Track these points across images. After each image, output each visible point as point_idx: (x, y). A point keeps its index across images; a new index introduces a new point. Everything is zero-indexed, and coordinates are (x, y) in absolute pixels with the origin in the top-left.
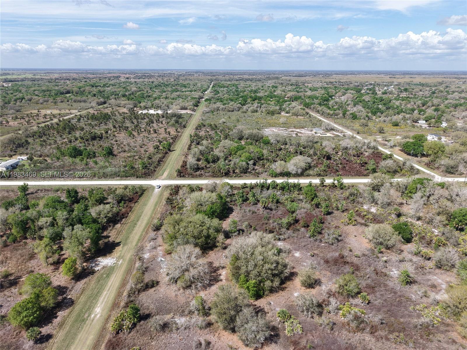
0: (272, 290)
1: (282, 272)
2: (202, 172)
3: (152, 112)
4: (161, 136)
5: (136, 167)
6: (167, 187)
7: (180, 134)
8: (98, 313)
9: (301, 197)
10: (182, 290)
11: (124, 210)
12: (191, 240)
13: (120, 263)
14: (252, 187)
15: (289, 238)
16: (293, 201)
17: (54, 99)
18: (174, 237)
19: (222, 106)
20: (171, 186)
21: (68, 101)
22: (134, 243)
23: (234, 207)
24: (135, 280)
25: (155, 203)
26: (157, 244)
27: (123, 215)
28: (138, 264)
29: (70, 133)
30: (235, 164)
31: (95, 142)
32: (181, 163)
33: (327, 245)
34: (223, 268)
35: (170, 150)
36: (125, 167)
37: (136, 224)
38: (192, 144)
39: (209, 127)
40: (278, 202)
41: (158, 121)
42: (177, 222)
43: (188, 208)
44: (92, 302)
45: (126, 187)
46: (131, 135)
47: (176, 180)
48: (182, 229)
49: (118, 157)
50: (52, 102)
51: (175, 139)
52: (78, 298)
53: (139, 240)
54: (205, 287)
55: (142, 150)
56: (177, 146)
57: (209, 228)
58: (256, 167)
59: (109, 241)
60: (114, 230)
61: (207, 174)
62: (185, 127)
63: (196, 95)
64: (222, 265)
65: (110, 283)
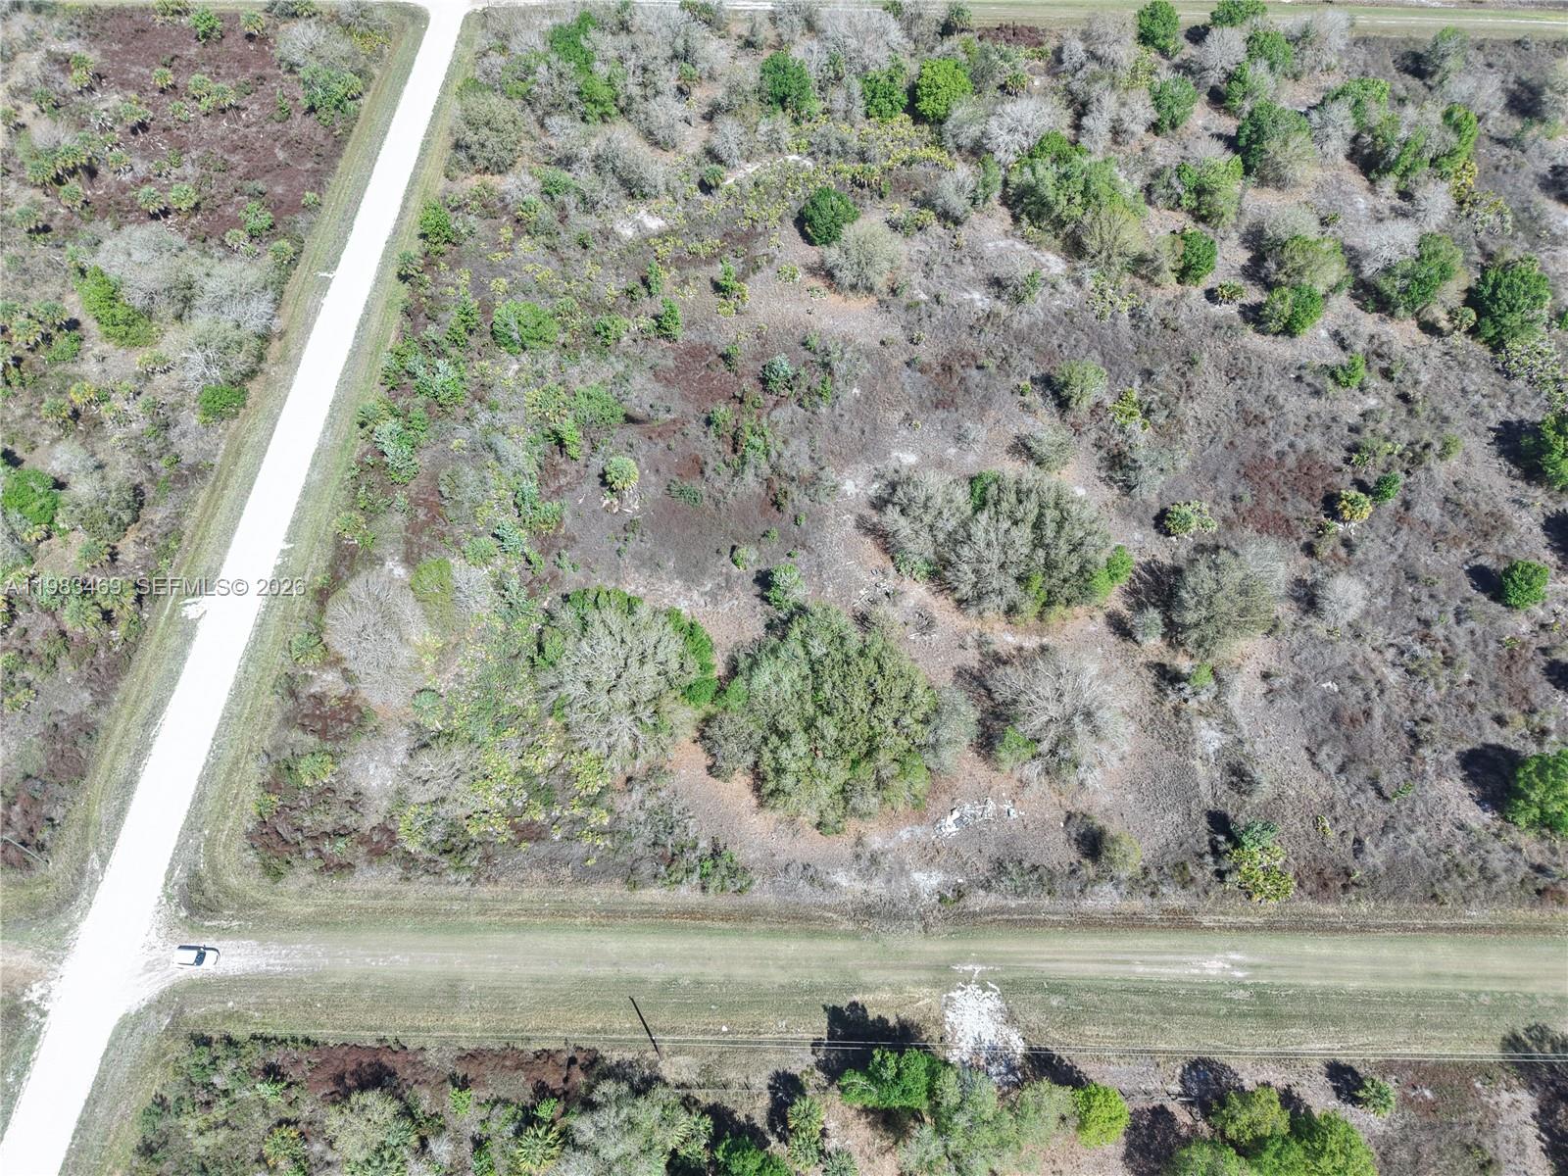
8: (1226, 960)
13: (978, 969)
44: (1189, 998)
52: (1171, 1056)
65: (1092, 970)
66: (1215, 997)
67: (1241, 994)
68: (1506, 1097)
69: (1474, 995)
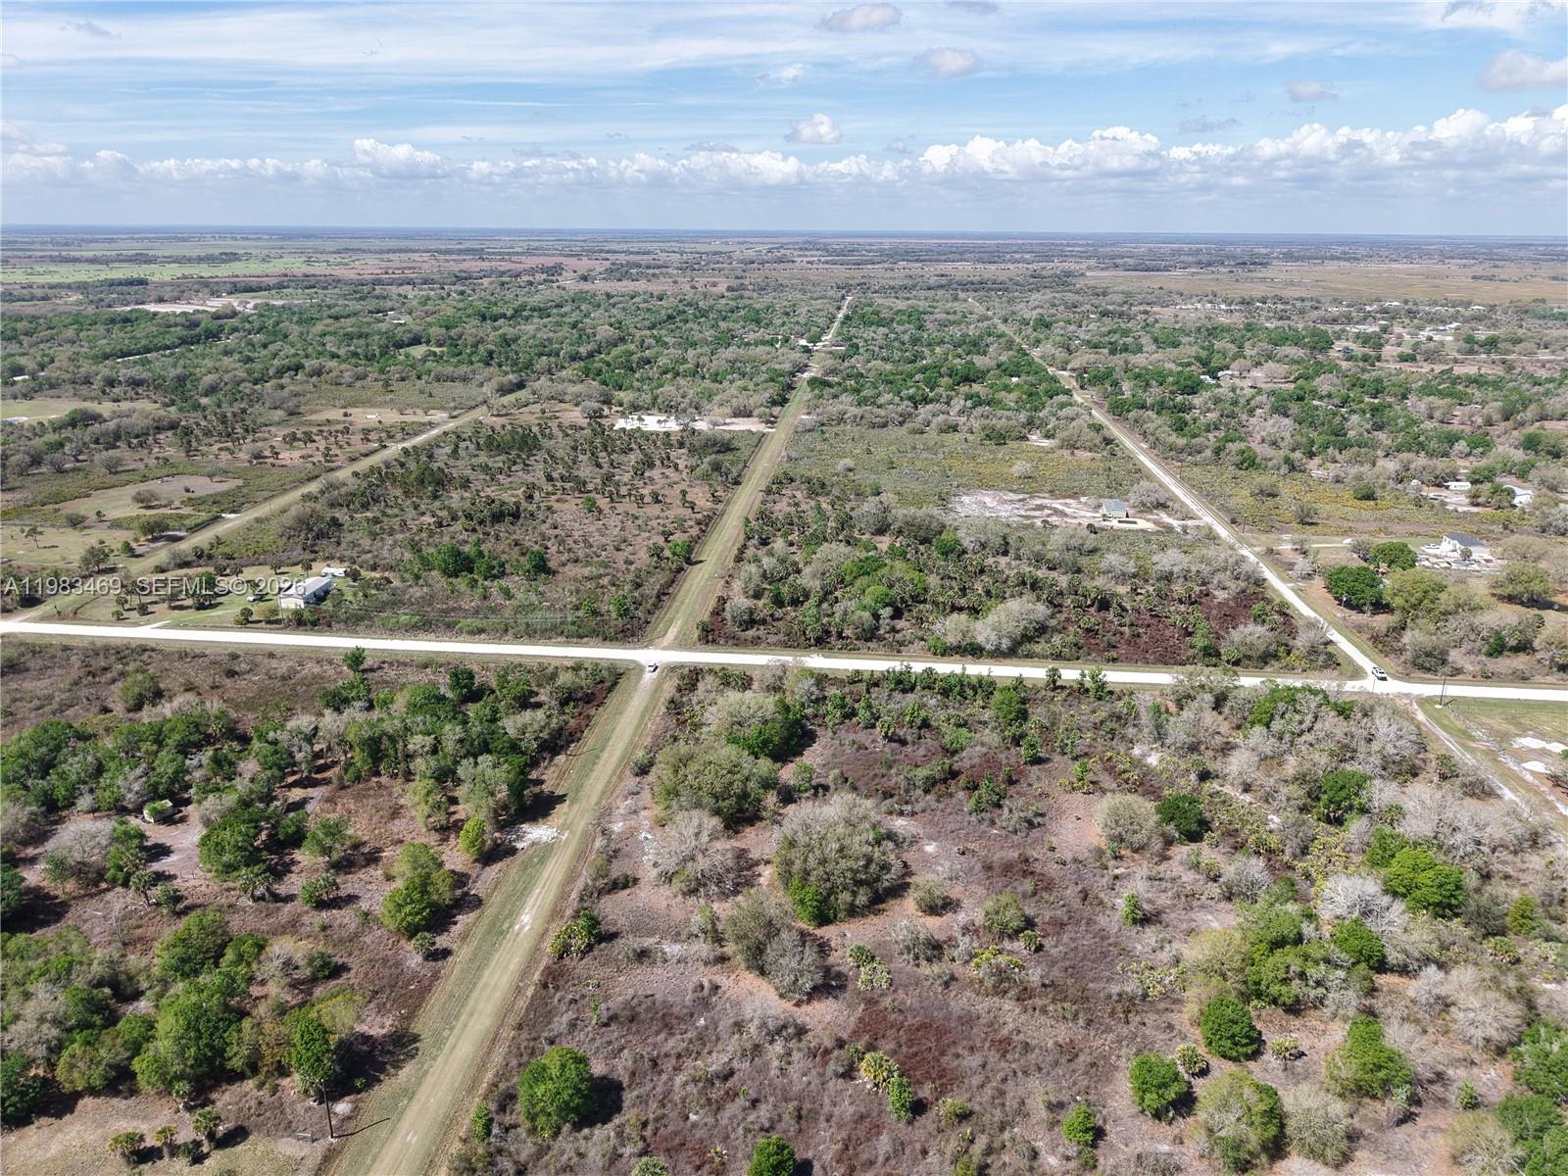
0: (853, 912)
1: (878, 879)
2: (762, 632)
3: (652, 423)
4: (671, 514)
5: (604, 608)
6: (673, 669)
7: (720, 507)
8: (527, 924)
9: (987, 715)
10: (680, 897)
11: (573, 723)
12: (707, 800)
13: (564, 838)
14: (874, 682)
15: (923, 811)
16: (959, 726)
17: (382, 371)
18: (673, 793)
19: (854, 411)
20: (682, 666)
21: (419, 378)
22: (594, 799)
23: (820, 731)
24: (591, 871)
25: (641, 709)
26: (640, 804)
27: (571, 734)
28: (599, 843)
29: (435, 497)
30: (845, 613)
31: (501, 528)
32: (712, 603)
33: (1004, 832)
34: (768, 862)
35: (689, 561)
36: (577, 608)
37: (598, 757)
38: (749, 543)
39: (803, 487)
40: (925, 724)
41: (666, 461)
42: (685, 761)
43: (713, 728)
44: (514, 905)
45: (577, 667)
46: (592, 507)
47: (695, 650)
48: (690, 777)
49: (559, 577)
50: (376, 380)
51: (707, 525)
52: (490, 896)
53: (603, 793)
54: (724, 895)
55: (620, 557)
56: (707, 548)
57: (747, 779)
58: (900, 624)
59: (542, 792)
60: (552, 769)
61: (772, 639)
62: (737, 483)
63: (786, 359)
64: (766, 857)
65: (545, 875)
66: (510, 915)
67: (506, 926)
68: (388, 1023)
69: (452, 1029)
